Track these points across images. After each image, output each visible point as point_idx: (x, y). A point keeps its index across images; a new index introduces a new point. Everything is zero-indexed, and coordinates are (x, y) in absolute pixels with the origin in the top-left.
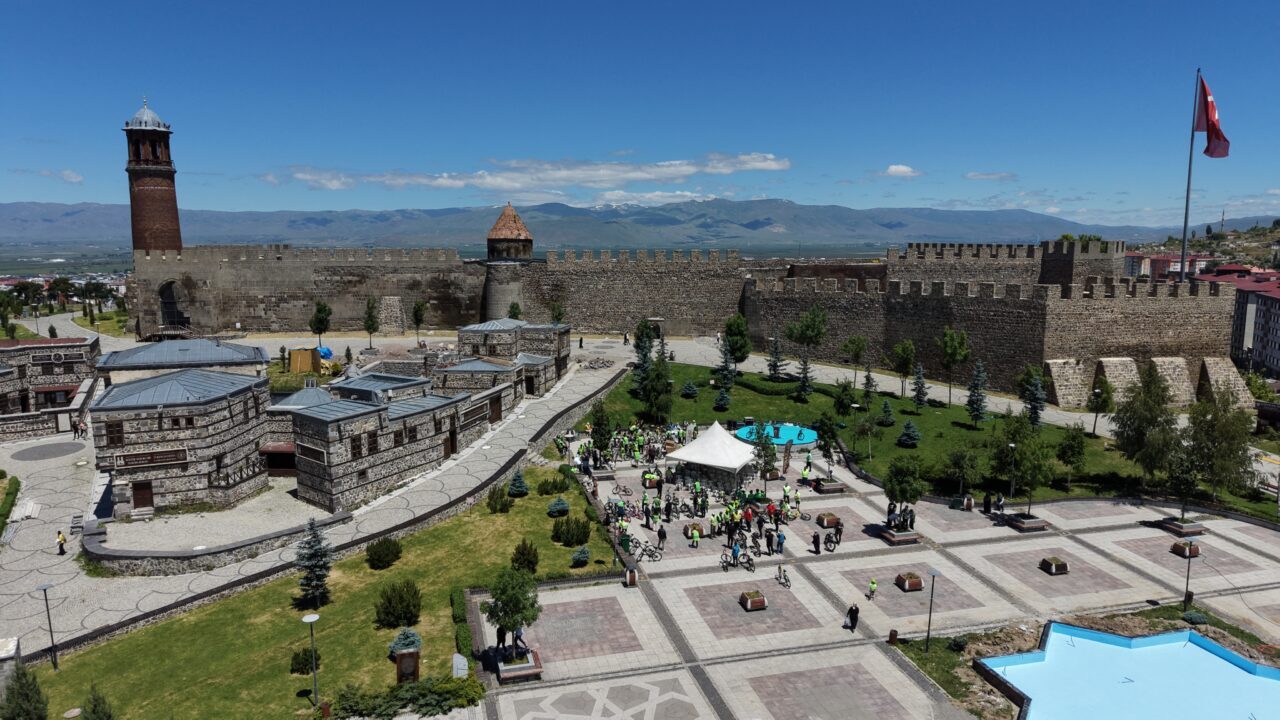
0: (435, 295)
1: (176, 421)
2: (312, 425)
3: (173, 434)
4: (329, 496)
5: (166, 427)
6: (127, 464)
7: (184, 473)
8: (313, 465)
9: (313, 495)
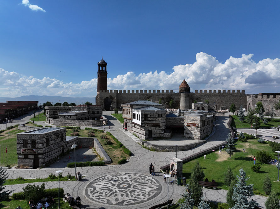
0: (167, 101)
1: (159, 115)
2: (193, 117)
3: (157, 119)
4: (198, 136)
5: (156, 116)
6: (148, 126)
7: (159, 129)
8: (192, 128)
9: (191, 136)
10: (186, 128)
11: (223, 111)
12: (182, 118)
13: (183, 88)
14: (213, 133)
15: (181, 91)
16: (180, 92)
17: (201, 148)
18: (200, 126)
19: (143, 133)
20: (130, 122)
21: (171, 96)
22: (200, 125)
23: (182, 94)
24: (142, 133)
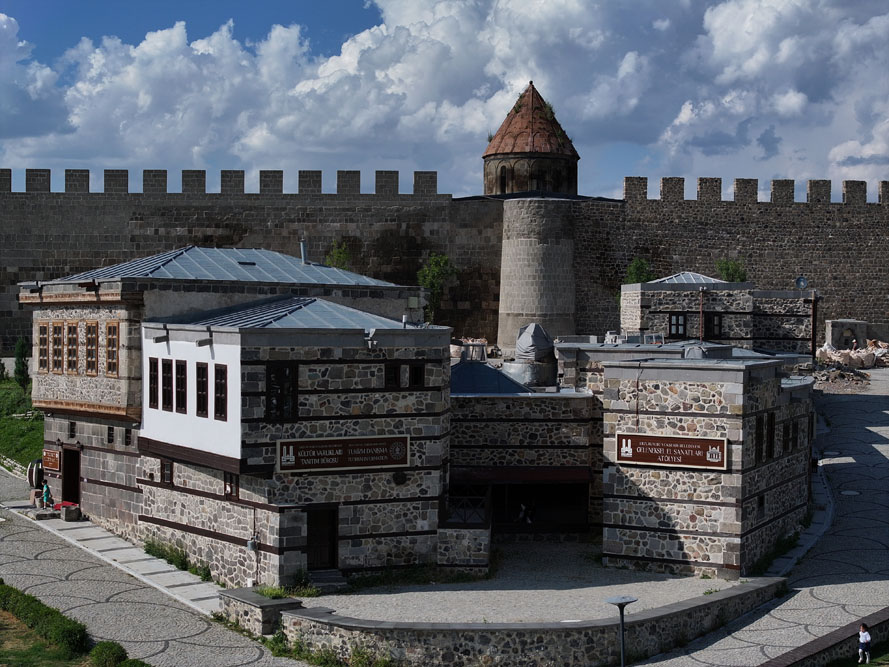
1: (393, 368)
2: (679, 387)
3: (383, 402)
4: (724, 541)
5: (374, 383)
6: (298, 465)
7: (398, 491)
8: (673, 477)
9: (662, 547)
10: (622, 479)
11: (853, 354)
12: (567, 400)
13: (522, 155)
14: (823, 522)
15: (506, 183)
16: (496, 192)
17: (761, 640)
18: (737, 457)
19: (257, 534)
20: (119, 445)
21: (419, 226)
22: (737, 449)
23: (517, 214)
24: (247, 535)
